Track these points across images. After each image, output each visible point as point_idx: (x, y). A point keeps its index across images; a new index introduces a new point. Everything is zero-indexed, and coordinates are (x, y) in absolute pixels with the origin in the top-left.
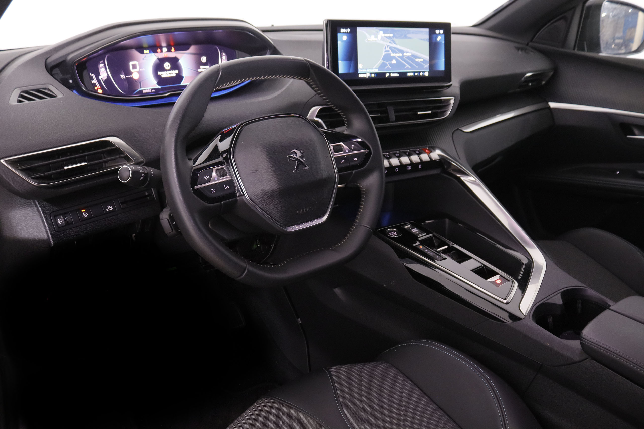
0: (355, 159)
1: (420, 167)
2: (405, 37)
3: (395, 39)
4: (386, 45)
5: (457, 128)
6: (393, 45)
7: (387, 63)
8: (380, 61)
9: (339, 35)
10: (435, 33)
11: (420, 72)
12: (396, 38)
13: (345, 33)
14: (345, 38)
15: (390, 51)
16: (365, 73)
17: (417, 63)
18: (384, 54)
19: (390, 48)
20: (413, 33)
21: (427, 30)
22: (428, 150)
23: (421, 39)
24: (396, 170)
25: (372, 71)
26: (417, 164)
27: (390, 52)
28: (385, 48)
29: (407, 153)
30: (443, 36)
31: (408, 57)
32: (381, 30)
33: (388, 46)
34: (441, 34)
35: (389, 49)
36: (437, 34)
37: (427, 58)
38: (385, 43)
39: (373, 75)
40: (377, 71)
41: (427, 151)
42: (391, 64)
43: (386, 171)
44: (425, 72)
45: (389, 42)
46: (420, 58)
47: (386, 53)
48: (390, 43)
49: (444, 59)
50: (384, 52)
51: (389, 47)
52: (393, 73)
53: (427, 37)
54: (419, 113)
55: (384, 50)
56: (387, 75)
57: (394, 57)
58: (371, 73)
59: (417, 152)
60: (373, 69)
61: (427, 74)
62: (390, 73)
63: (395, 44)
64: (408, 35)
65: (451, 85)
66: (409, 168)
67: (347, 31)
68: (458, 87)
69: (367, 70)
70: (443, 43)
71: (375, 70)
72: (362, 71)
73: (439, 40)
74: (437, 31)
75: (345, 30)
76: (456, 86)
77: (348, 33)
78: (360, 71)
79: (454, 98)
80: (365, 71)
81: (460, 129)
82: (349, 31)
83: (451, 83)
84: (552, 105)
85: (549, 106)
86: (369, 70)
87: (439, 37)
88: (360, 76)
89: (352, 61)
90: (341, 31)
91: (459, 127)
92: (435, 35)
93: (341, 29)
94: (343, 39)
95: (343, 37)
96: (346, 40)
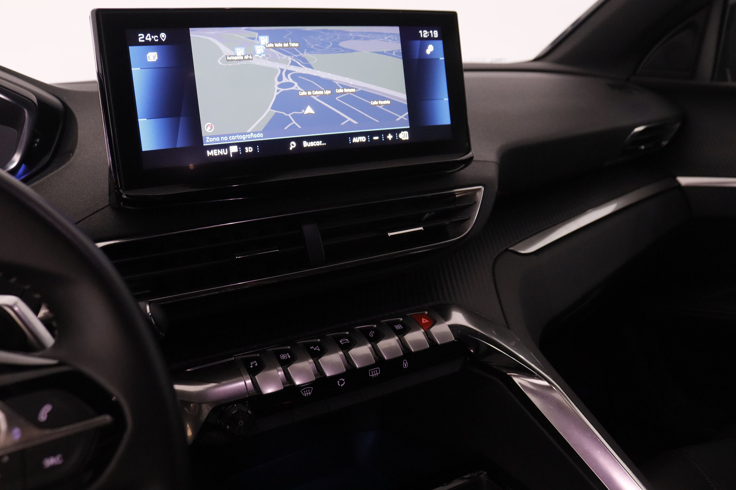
0: (50, 462)
1: (405, 365)
2: (336, 49)
3: (305, 55)
4: (282, 70)
5: (505, 248)
6: (305, 70)
7: (289, 115)
8: (268, 113)
9: (133, 50)
10: (418, 37)
11: (386, 132)
12: (310, 50)
13: (152, 43)
14: (153, 56)
15: (296, 84)
16: (226, 146)
17: (375, 111)
18: (276, 94)
19: (295, 77)
20: (356, 38)
21: (396, 30)
22: (427, 317)
23: (382, 53)
24: (338, 382)
25: (244, 139)
26: (396, 362)
27: (296, 86)
28: (280, 78)
29: (371, 334)
30: (440, 43)
31: (348, 98)
32: (261, 33)
33: (288, 72)
34: (434, 39)
35: (291, 80)
36: (423, 39)
37: (402, 96)
38: (277, 66)
39: (249, 150)
40: (259, 137)
41: (424, 321)
42: (300, 118)
43: (310, 389)
44: (399, 131)
45: (290, 62)
46: (386, 99)
47: (282, 90)
48: (293, 63)
49: (447, 99)
50: (277, 88)
51: (289, 76)
52: (310, 139)
53: (398, 46)
54: (390, 234)
55: (277, 83)
56: (293, 145)
57: (308, 101)
58: (242, 145)
59: (398, 327)
60: (250, 133)
61: (404, 136)
62: (299, 141)
63: (309, 66)
64: (342, 44)
65: (471, 158)
66: (375, 374)
67: (159, 38)
68: (494, 162)
69: (231, 138)
70: (442, 60)
71: (253, 135)
72: (215, 139)
73: (431, 52)
74: (423, 34)
75: (153, 37)
76: (488, 161)
77: (160, 42)
78: (209, 140)
79: (483, 189)
80: (223, 139)
81: (511, 248)
82: (163, 38)
83: (470, 155)
84: (684, 181)
85: (679, 185)
86: (236, 137)
87: (428, 45)
88: (209, 153)
89: (181, 117)
90: (140, 38)
91: (507, 247)
92: (418, 42)
93: (139, 35)
94: (149, 60)
95: (148, 55)
96: (155, 60)
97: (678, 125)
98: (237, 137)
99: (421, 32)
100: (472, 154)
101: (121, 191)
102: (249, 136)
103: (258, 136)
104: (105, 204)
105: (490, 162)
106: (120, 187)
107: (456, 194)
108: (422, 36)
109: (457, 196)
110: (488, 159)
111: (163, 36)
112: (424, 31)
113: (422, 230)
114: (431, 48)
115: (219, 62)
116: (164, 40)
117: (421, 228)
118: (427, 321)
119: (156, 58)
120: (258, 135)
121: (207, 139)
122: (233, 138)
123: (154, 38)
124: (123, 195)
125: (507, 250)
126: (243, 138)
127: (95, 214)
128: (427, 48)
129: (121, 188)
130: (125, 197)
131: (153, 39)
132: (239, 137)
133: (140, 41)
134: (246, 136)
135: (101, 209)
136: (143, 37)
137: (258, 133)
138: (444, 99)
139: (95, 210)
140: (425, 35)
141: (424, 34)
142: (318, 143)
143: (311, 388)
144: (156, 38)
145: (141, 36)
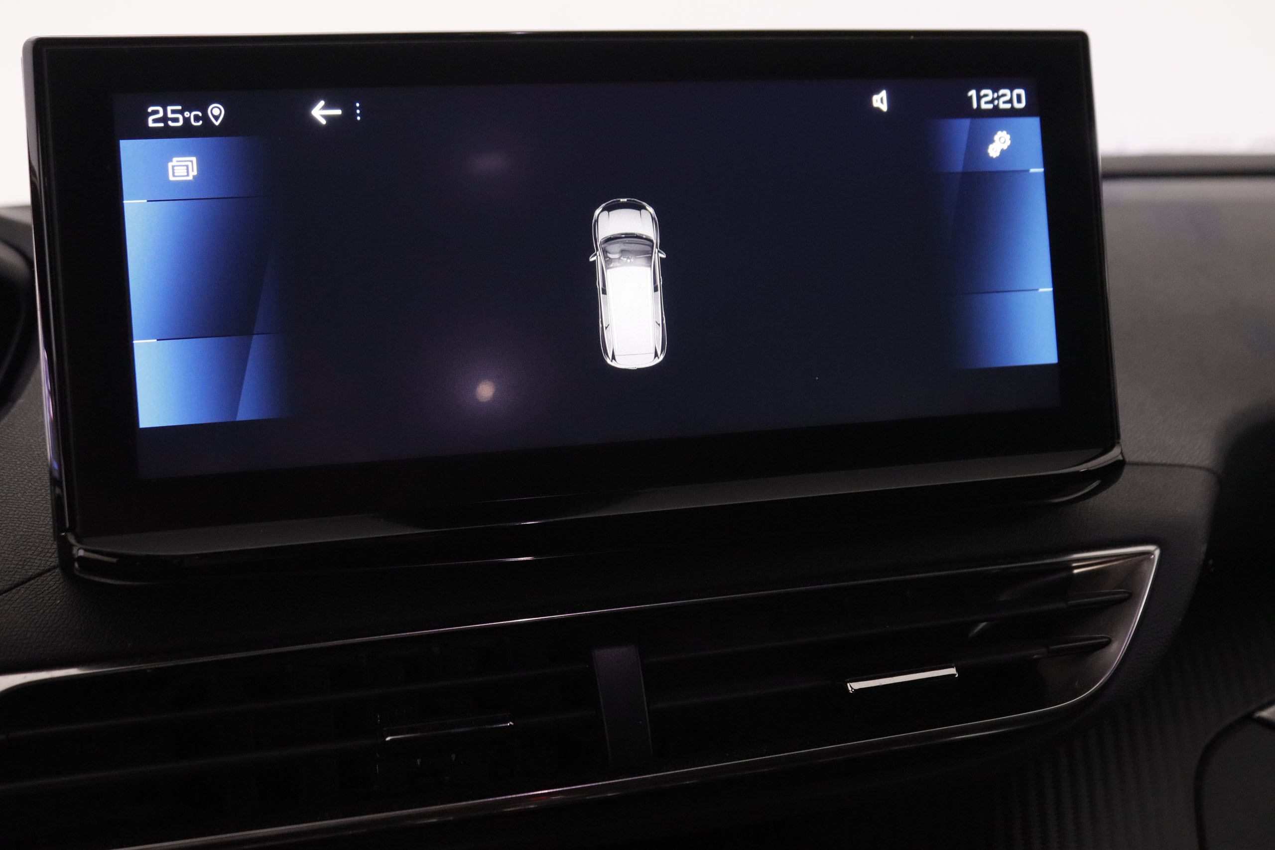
5: (1242, 712)
9: (130, 150)
10: (965, 110)
13: (187, 131)
14: (184, 167)
30: (1033, 124)
34: (1012, 113)
36: (981, 113)
49: (1047, 290)
54: (855, 686)
67: (205, 118)
68: (1200, 468)
70: (1035, 174)
73: (1002, 151)
74: (979, 98)
75: (187, 114)
76: (1183, 466)
77: (207, 130)
79: (1157, 553)
82: (216, 118)
83: (1114, 454)
87: (995, 133)
89: (255, 337)
90: (151, 119)
91: (1251, 708)
92: (964, 124)
93: (150, 109)
94: (171, 178)
95: (170, 165)
96: (190, 178)
99: (973, 93)
100: (1122, 453)
101: (71, 539)
104: (48, 563)
105: (1192, 467)
106: (67, 525)
107: (1074, 565)
108: (975, 106)
109: (1076, 571)
110: (1185, 460)
111: (216, 112)
112: (983, 92)
113: (955, 675)
114: (1003, 140)
116: (217, 123)
117: (952, 671)
119: (194, 172)
123: (189, 118)
124: (75, 550)
125: (1249, 718)
127: (14, 591)
128: (992, 141)
129: (72, 530)
130: (81, 553)
131: (187, 120)
133: (151, 124)
135: (33, 578)
136: (161, 114)
138: (1037, 290)
139: (18, 578)
140: (986, 103)
141: (983, 100)
144: (197, 118)
145: (156, 112)
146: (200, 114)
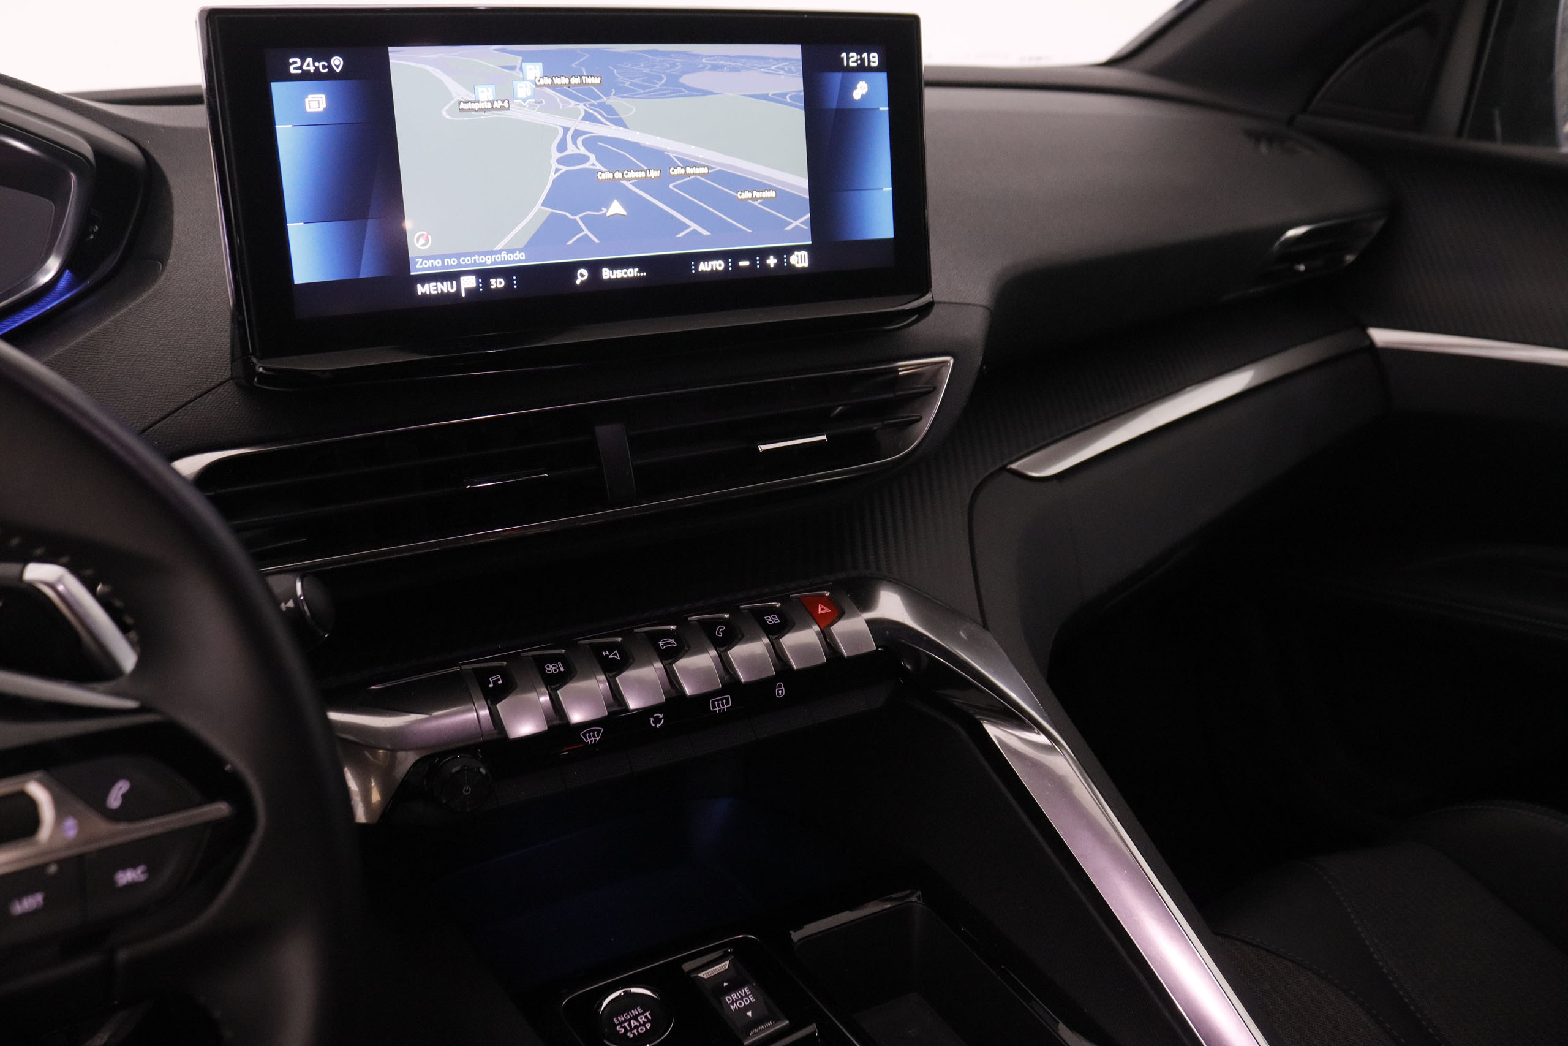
0: (126, 877)
1: (780, 692)
2: (675, 88)
3: (613, 101)
4: (566, 130)
5: (1000, 465)
6: (611, 131)
7: (577, 218)
8: (536, 213)
9: (278, 89)
10: (839, 66)
11: (765, 253)
12: (622, 92)
13: (316, 76)
14: (317, 102)
15: (592, 157)
16: (454, 276)
17: (743, 210)
18: (553, 176)
19: (592, 143)
20: (715, 68)
21: (794, 52)
22: (828, 602)
23: (765, 97)
24: (652, 719)
25: (488, 262)
26: (763, 686)
27: (593, 162)
28: (562, 147)
29: (720, 631)
30: (882, 78)
31: (694, 186)
32: (528, 58)
33: (577, 134)
34: (870, 69)
35: (583, 151)
36: (849, 69)
37: (799, 183)
38: (557, 122)
39: (497, 283)
40: (518, 259)
41: (822, 609)
42: (598, 224)
43: (599, 731)
44: (790, 250)
45: (583, 113)
46: (769, 188)
47: (564, 169)
48: (588, 117)
49: (888, 189)
50: (555, 165)
51: (579, 141)
52: (614, 264)
53: (796, 84)
54: (763, 448)
55: (556, 155)
56: (582, 276)
57: (615, 190)
58: (484, 275)
59: (772, 620)
60: (499, 252)
61: (800, 260)
62: (594, 267)
63: (619, 123)
64: (686, 79)
65: (930, 306)
66: (721, 706)
67: (330, 66)
68: (980, 306)
69: (464, 261)
70: (883, 111)
71: (506, 255)
72: (432, 263)
73: (863, 96)
74: (848, 59)
75: (317, 64)
76: (969, 304)
77: (331, 75)
78: (421, 264)
79: (952, 361)
80: (448, 262)
81: (1014, 466)
82: (337, 67)
83: (927, 298)
84: (1381, 336)
85: (1372, 344)
86: (473, 258)
87: (858, 83)
88: (421, 289)
89: (369, 220)
90: (292, 67)
91: (1005, 463)
92: (838, 76)
93: (291, 60)
94: (308, 110)
95: (307, 100)
96: (321, 109)
97: (1380, 224)
98: (475, 260)
99: (844, 55)
100: (932, 297)
101: (255, 360)
102: (498, 258)
103: (516, 257)
104: (224, 377)
105: (974, 305)
106: (251, 351)
107: (900, 369)
108: (845, 64)
109: (900, 373)
110: (970, 300)
111: (337, 63)
112: (851, 54)
113: (825, 440)
114: (863, 88)
115: (444, 113)
116: (338, 70)
117: (824, 437)
118: (827, 610)
119: (324, 105)
120: (515, 255)
121: (418, 262)
122: (468, 261)
123: (318, 67)
124: (257, 367)
125: (1004, 469)
126: (487, 260)
127: (205, 396)
128: (856, 88)
129: (253, 354)
130: (261, 370)
131: (317, 69)
132: (478, 260)
133: (292, 71)
134: (493, 256)
135: (216, 387)
136: (299, 64)
137: (516, 252)
138: (882, 189)
139: (205, 388)
140: (853, 62)
141: (851, 60)
142: (630, 273)
143: (600, 728)
144: (324, 67)
145: (295, 62)
146: (326, 64)
